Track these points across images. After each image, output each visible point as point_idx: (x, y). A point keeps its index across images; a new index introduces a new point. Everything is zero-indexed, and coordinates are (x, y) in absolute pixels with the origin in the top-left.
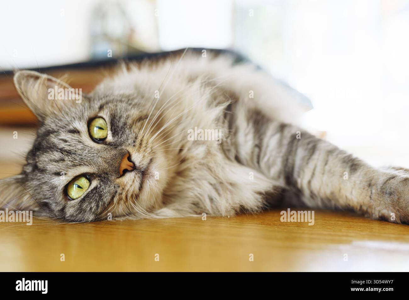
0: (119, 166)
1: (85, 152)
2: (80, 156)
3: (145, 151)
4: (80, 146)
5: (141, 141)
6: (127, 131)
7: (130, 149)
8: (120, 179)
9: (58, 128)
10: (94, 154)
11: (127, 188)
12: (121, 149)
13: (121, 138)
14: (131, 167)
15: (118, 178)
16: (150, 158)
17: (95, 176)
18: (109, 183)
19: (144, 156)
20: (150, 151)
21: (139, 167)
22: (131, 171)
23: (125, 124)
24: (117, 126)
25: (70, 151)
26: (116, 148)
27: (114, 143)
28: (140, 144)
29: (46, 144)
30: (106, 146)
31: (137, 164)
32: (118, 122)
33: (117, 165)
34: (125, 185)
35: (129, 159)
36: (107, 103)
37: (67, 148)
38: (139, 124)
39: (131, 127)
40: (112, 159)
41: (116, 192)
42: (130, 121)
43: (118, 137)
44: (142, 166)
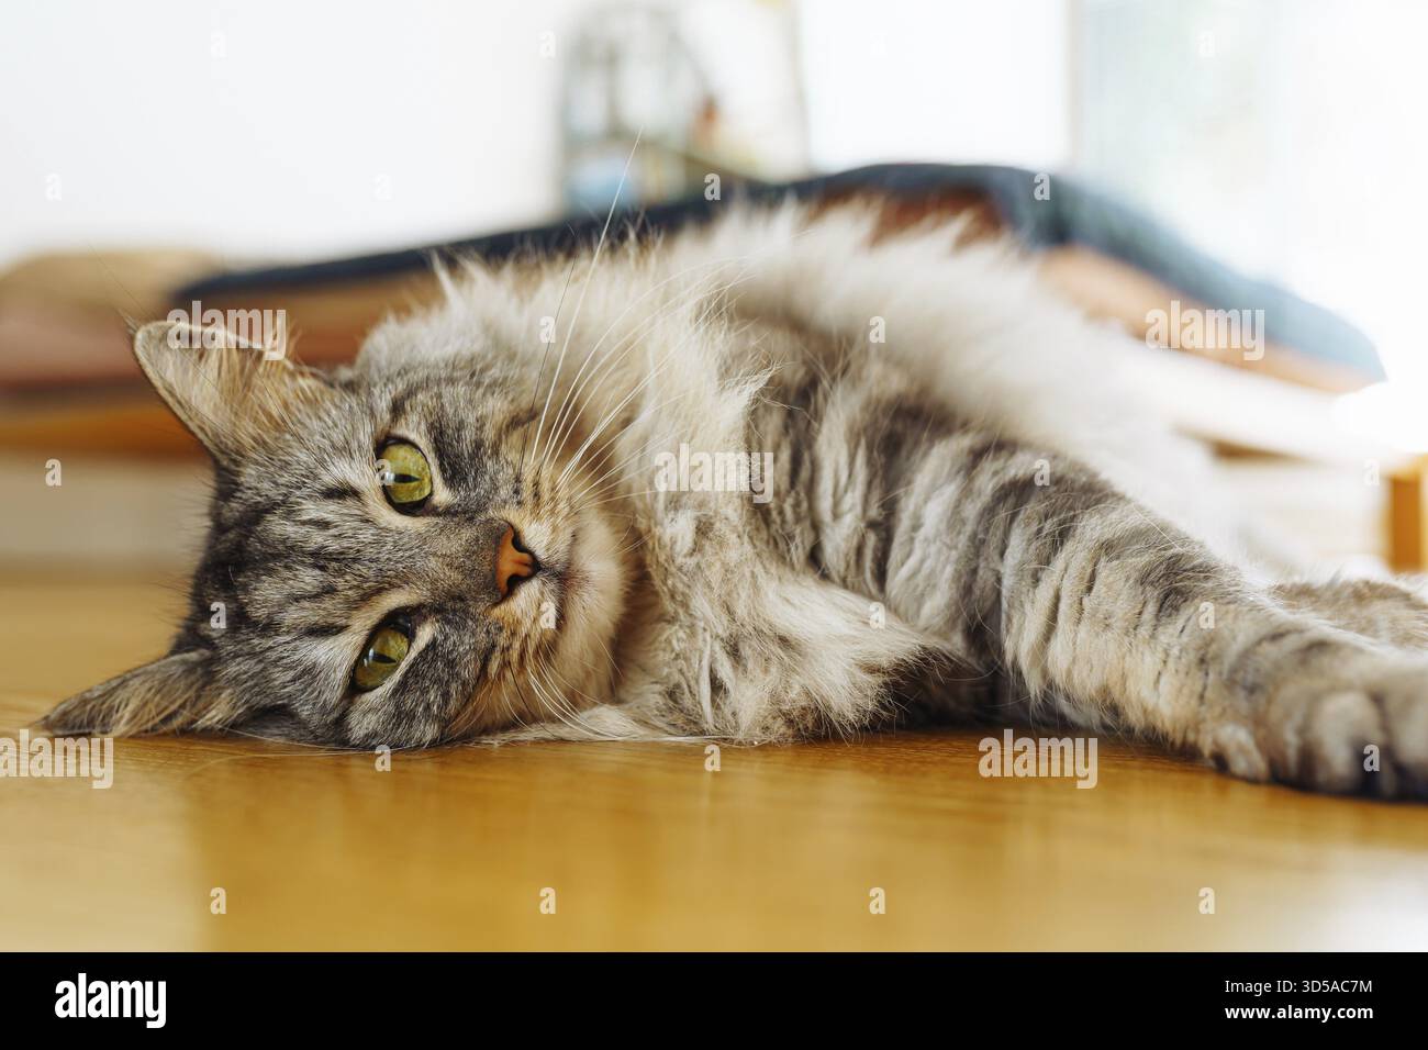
0: (495, 570)
1: (384, 549)
2: (373, 565)
3: (552, 512)
4: (367, 535)
5: (536, 484)
6: (489, 463)
7: (512, 515)
8: (503, 607)
9: (284, 490)
10: (411, 549)
11: (523, 631)
12: (487, 521)
13: (475, 487)
14: (526, 565)
15: (496, 604)
16: (569, 531)
17: (424, 611)
18: (470, 623)
19: (555, 529)
20: (567, 509)
21: (548, 562)
22: (528, 578)
23: (479, 444)
24: (457, 456)
25: (342, 553)
26: (471, 519)
27: (459, 505)
28: (536, 495)
29: (259, 546)
30: (440, 520)
31: (541, 554)
32: (458, 442)
33: (486, 568)
34: (519, 622)
35: (518, 543)
36: (411, 392)
37: (334, 546)
38: (516, 437)
39: (496, 453)
40: (469, 554)
41: (494, 646)
42: (489, 434)
43: (468, 485)
44: (555, 558)
